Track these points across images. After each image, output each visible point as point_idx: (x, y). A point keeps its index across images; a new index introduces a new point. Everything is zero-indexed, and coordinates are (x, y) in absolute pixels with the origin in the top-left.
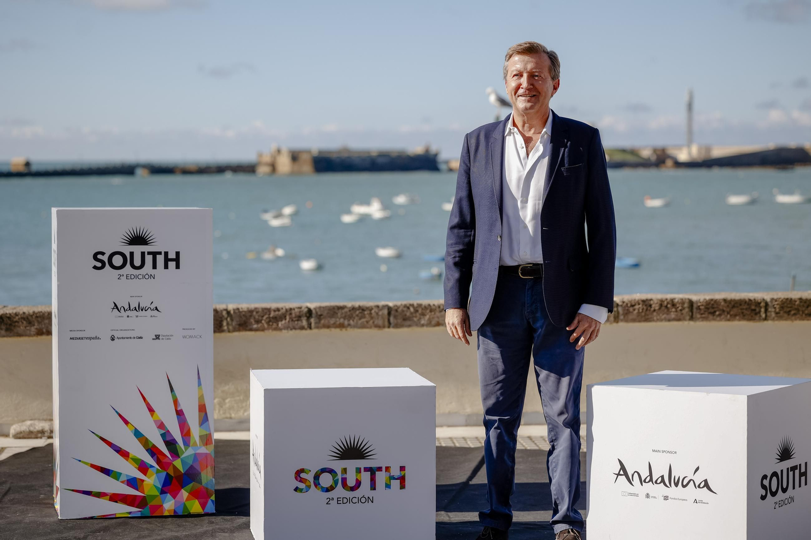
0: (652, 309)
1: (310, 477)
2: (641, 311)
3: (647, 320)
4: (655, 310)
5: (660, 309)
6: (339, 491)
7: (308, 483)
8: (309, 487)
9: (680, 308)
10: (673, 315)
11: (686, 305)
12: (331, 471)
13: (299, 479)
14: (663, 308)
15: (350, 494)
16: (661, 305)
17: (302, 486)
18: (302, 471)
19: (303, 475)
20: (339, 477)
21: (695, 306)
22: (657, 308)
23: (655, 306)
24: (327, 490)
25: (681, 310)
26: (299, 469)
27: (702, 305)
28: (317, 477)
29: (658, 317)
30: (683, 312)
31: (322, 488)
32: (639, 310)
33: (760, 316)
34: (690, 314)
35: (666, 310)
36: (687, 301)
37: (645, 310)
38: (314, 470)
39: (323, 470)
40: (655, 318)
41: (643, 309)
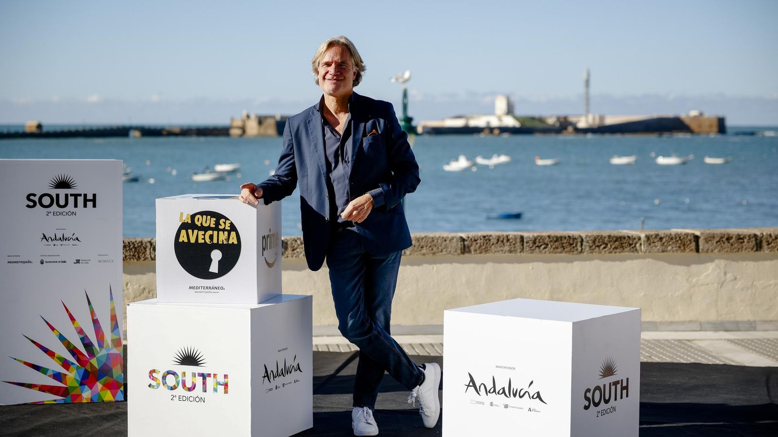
0: (491, 243)
1: (159, 376)
2: (482, 244)
3: (486, 251)
4: (493, 244)
5: (497, 243)
6: (180, 391)
7: (158, 382)
8: (158, 385)
9: (514, 242)
10: (507, 248)
11: (518, 240)
12: (174, 374)
13: (152, 377)
14: (499, 242)
15: (188, 394)
16: (498, 240)
17: (154, 383)
18: (154, 371)
19: (154, 375)
20: (180, 379)
21: (525, 240)
22: (495, 242)
23: (493, 241)
24: (172, 389)
25: (514, 244)
26: (151, 369)
27: (531, 241)
28: (164, 377)
29: (496, 250)
30: (516, 245)
31: (168, 386)
32: (480, 244)
33: (577, 249)
34: (522, 247)
35: (502, 244)
36: (519, 237)
37: (485, 244)
38: (163, 371)
39: (169, 373)
40: (493, 251)
41: (484, 243)
